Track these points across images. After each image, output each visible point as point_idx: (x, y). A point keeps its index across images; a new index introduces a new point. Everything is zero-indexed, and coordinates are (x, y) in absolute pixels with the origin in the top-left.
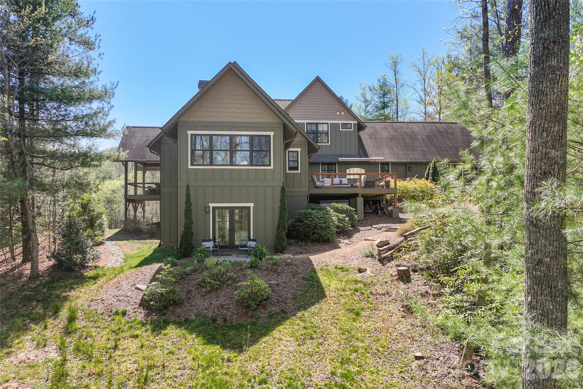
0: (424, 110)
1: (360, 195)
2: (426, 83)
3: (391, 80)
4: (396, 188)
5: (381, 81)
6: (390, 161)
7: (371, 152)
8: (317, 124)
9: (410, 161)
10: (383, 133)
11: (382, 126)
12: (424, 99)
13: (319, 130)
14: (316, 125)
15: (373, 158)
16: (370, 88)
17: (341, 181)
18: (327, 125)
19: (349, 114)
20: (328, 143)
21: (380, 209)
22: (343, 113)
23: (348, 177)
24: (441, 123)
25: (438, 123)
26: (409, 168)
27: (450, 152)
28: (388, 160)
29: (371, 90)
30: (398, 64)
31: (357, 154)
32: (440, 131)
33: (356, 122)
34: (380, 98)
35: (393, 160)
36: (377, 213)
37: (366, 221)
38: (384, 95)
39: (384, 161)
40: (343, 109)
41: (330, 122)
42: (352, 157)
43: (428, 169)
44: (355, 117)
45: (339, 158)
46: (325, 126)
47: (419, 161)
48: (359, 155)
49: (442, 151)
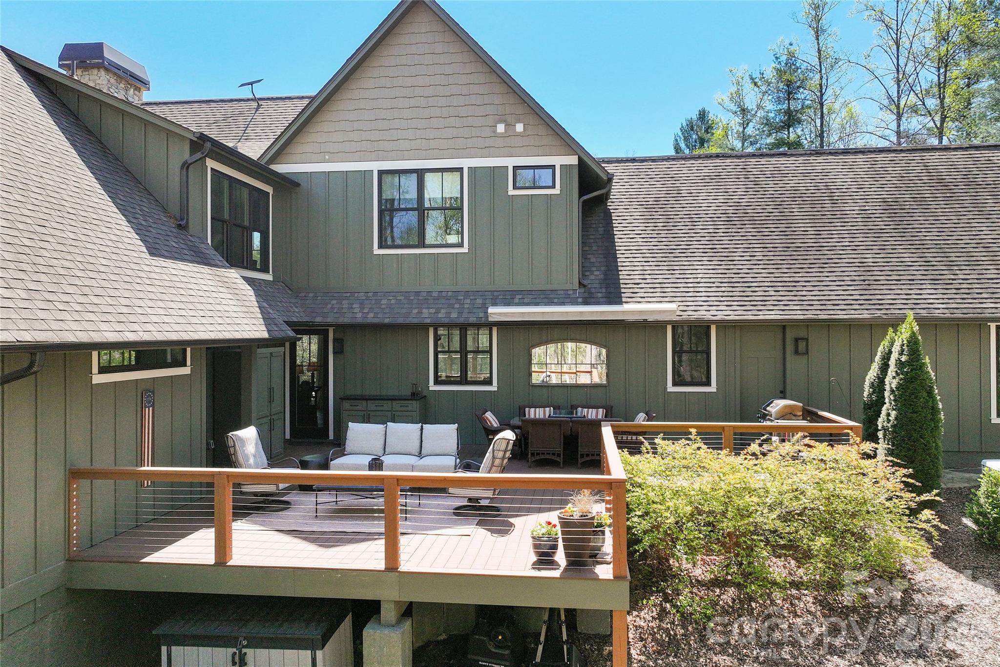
0: (894, 126)
1: (388, 613)
2: (904, 53)
3: (807, 55)
5: (784, 58)
6: (708, 316)
7: (637, 278)
8: (420, 174)
12: (895, 94)
13: (427, 196)
14: (414, 176)
15: (626, 309)
16: (752, 79)
18: (457, 175)
19: (542, 130)
20: (461, 244)
22: (519, 128)
24: (946, 149)
25: (933, 149)
26: (797, 340)
27: (992, 273)
29: (756, 84)
30: (826, 10)
31: (576, 286)
32: (941, 181)
33: (573, 160)
34: (779, 101)
38: (789, 94)
39: (685, 316)
40: (520, 109)
41: (466, 163)
42: (550, 302)
43: (877, 358)
44: (568, 143)
45: (491, 310)
46: (452, 179)
47: (842, 315)
48: (583, 290)
49: (950, 265)
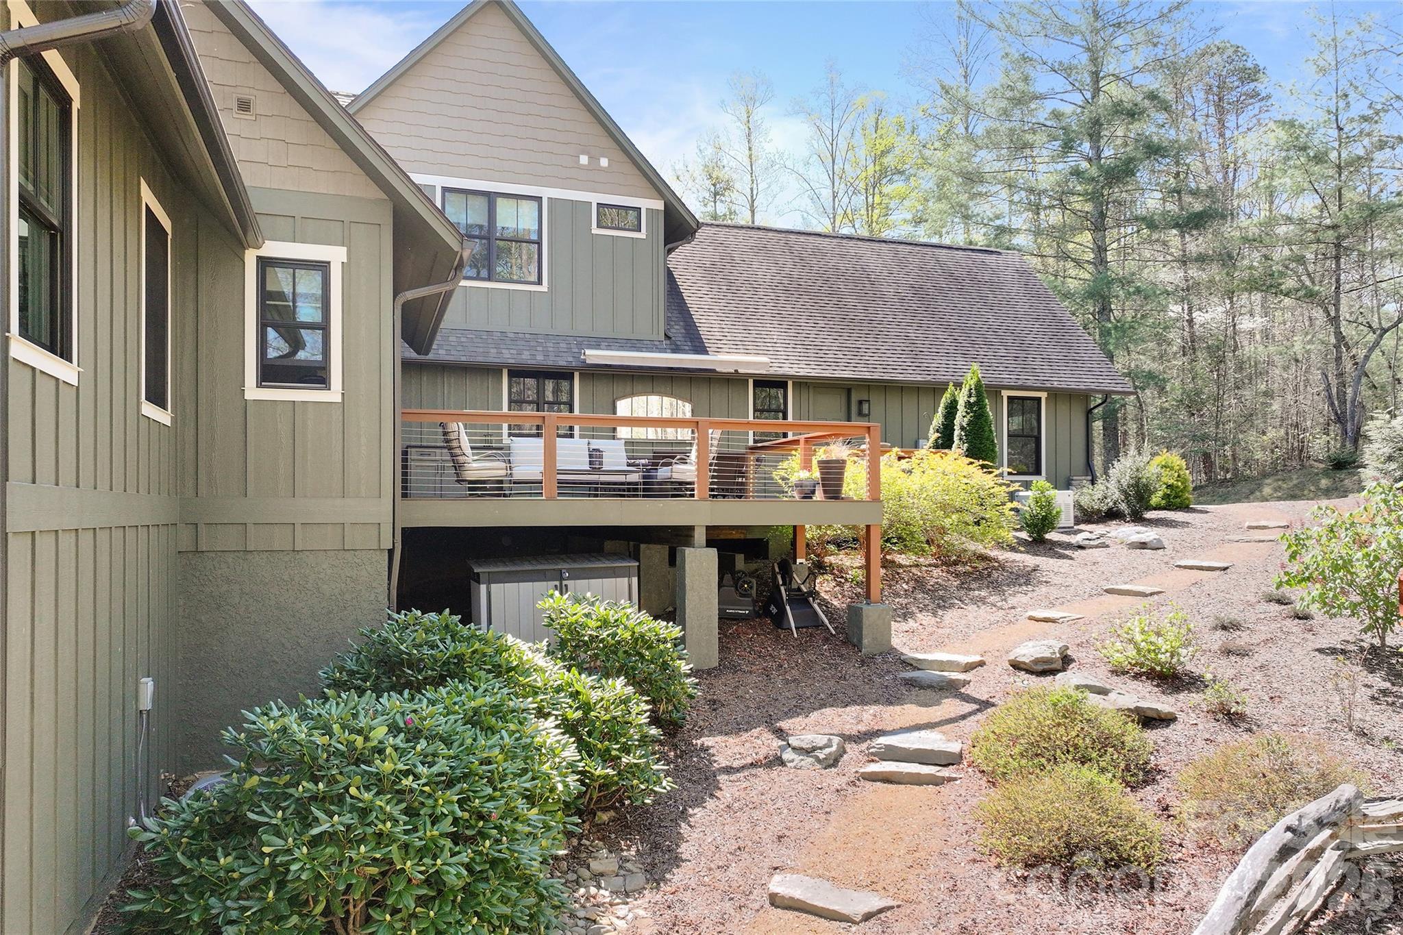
1: (700, 536)
4: (875, 499)
6: (792, 372)
7: (718, 335)
8: (491, 198)
9: (867, 376)
10: (756, 265)
11: (751, 242)
13: (499, 224)
14: (484, 199)
15: (723, 359)
17: (595, 456)
18: (534, 204)
19: (628, 168)
20: (539, 282)
21: (790, 601)
22: (604, 162)
23: (624, 432)
26: (860, 402)
27: (1002, 352)
28: (787, 370)
31: (662, 337)
33: (659, 204)
35: (804, 371)
36: (779, 620)
37: (729, 678)
38: (716, 194)
39: (772, 371)
40: (608, 143)
41: (547, 193)
42: (639, 350)
43: (941, 409)
44: (653, 182)
45: (588, 352)
46: (528, 209)
47: (901, 377)
48: (668, 342)
49: (973, 343)
